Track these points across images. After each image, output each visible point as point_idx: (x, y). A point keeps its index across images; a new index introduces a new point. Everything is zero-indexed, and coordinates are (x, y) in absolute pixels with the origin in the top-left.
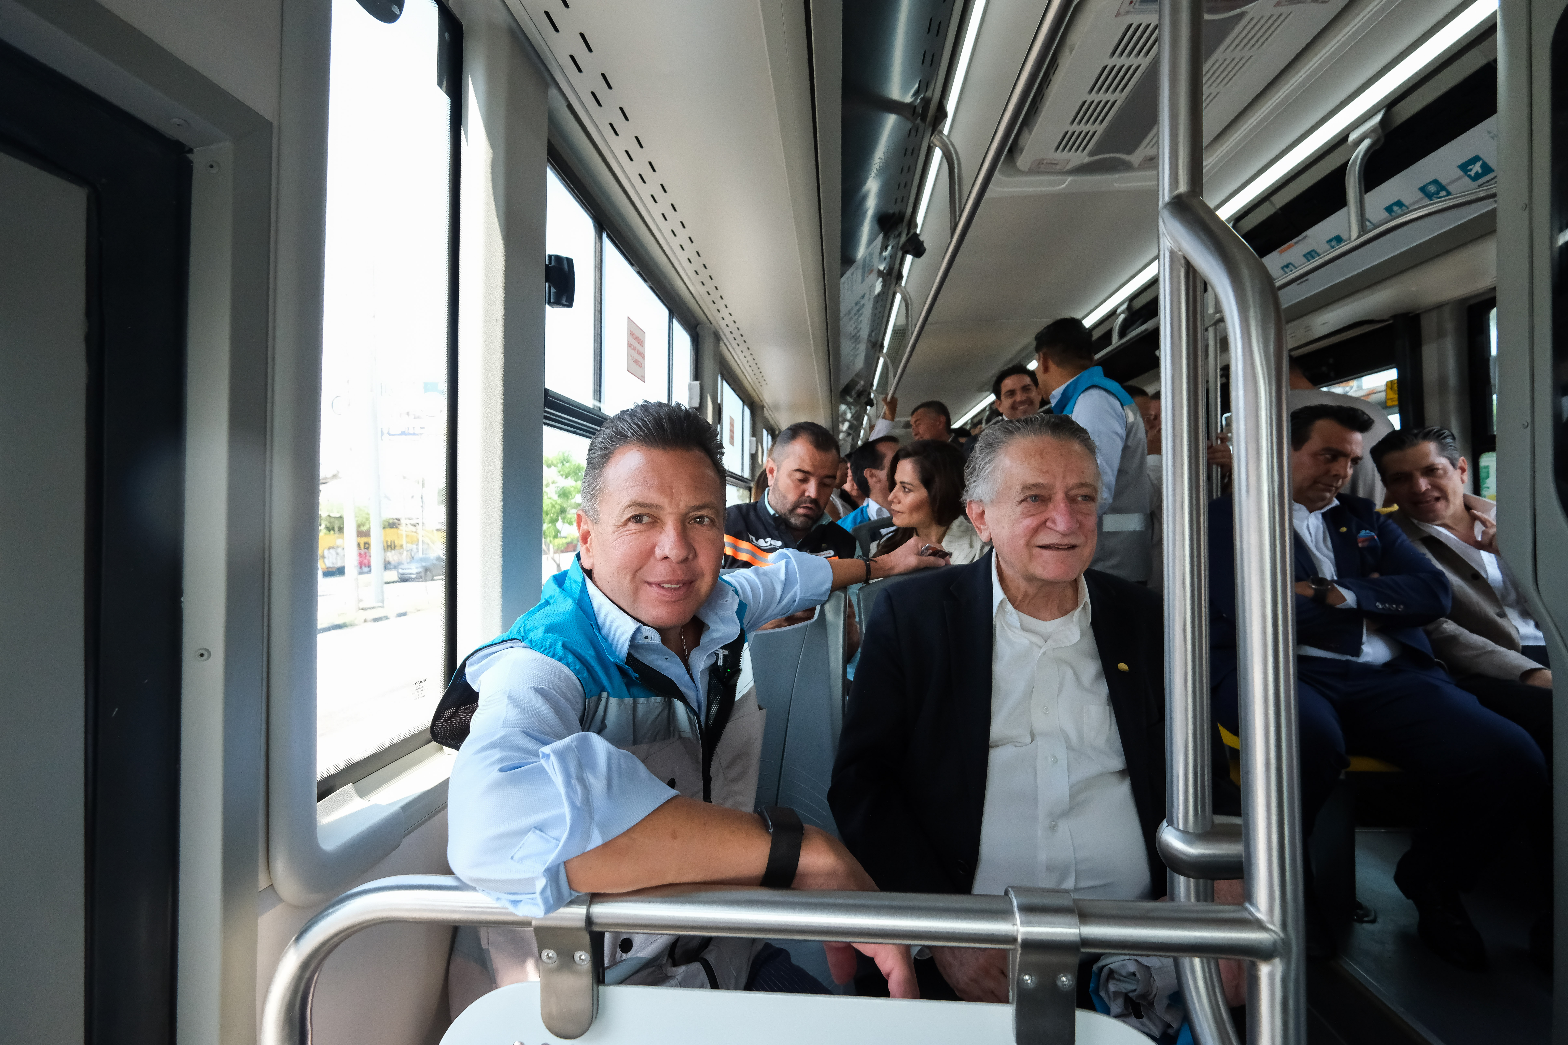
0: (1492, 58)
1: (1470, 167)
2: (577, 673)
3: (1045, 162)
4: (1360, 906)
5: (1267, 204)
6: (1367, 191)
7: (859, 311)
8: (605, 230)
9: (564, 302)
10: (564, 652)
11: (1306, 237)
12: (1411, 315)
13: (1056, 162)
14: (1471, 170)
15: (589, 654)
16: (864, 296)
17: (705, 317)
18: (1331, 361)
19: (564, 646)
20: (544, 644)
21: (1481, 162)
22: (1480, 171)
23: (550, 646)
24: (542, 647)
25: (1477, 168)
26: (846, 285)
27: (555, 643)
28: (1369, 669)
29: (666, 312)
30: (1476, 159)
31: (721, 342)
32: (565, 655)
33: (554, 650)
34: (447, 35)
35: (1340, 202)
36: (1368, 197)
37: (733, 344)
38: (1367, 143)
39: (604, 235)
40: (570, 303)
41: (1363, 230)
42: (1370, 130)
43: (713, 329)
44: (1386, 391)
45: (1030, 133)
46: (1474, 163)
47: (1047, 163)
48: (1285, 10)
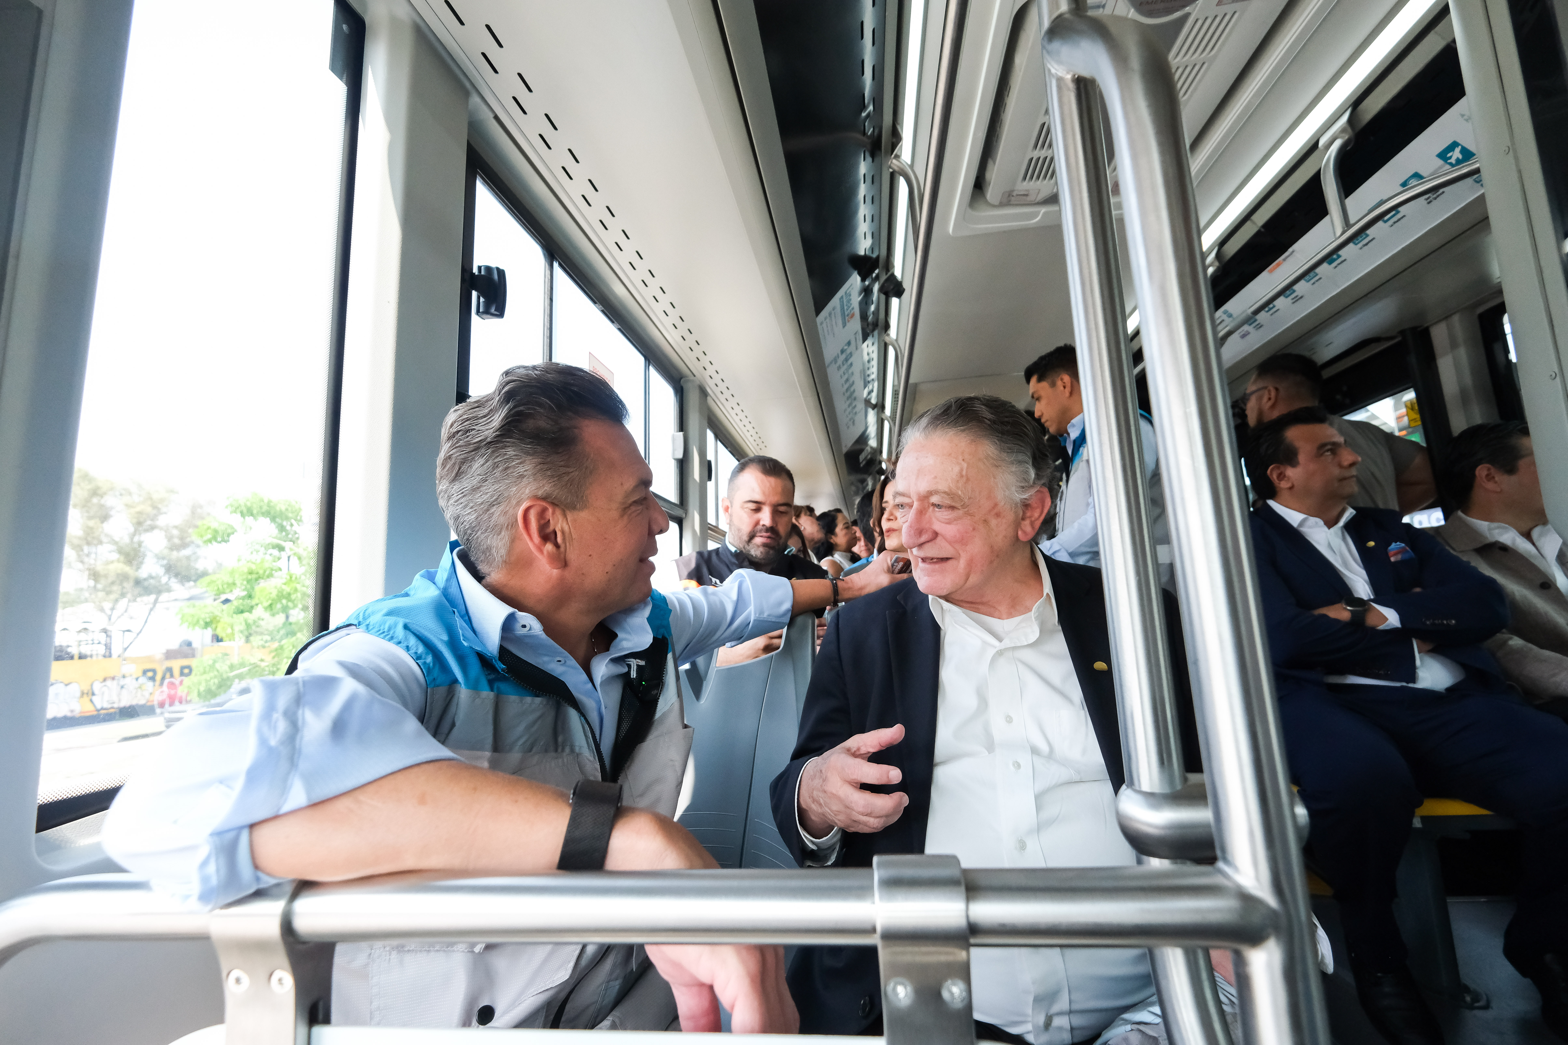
0: (1450, 40)
1: (1449, 155)
2: (417, 658)
3: (1015, 194)
4: (1467, 989)
5: (1248, 223)
6: (1347, 196)
7: (846, 360)
8: (557, 260)
9: (493, 310)
10: (405, 633)
11: (1293, 252)
12: (1419, 329)
13: (1026, 193)
14: (1450, 158)
15: (439, 639)
16: (849, 343)
17: (688, 370)
18: (1345, 388)
19: (406, 627)
20: (382, 628)
21: (1460, 147)
22: (1460, 157)
23: (389, 630)
24: (380, 630)
25: (1456, 154)
26: (824, 325)
27: (396, 625)
28: (1429, 695)
29: (642, 359)
30: (1454, 145)
31: (709, 398)
32: (406, 637)
33: (394, 633)
34: (345, 27)
35: (1323, 212)
36: (1349, 201)
37: (721, 400)
38: (1338, 144)
39: (556, 265)
40: (500, 313)
41: (1347, 224)
42: (1339, 130)
43: (698, 383)
44: (1407, 415)
45: (994, 163)
46: (1453, 150)
47: (1017, 195)
48: (1229, 8)
